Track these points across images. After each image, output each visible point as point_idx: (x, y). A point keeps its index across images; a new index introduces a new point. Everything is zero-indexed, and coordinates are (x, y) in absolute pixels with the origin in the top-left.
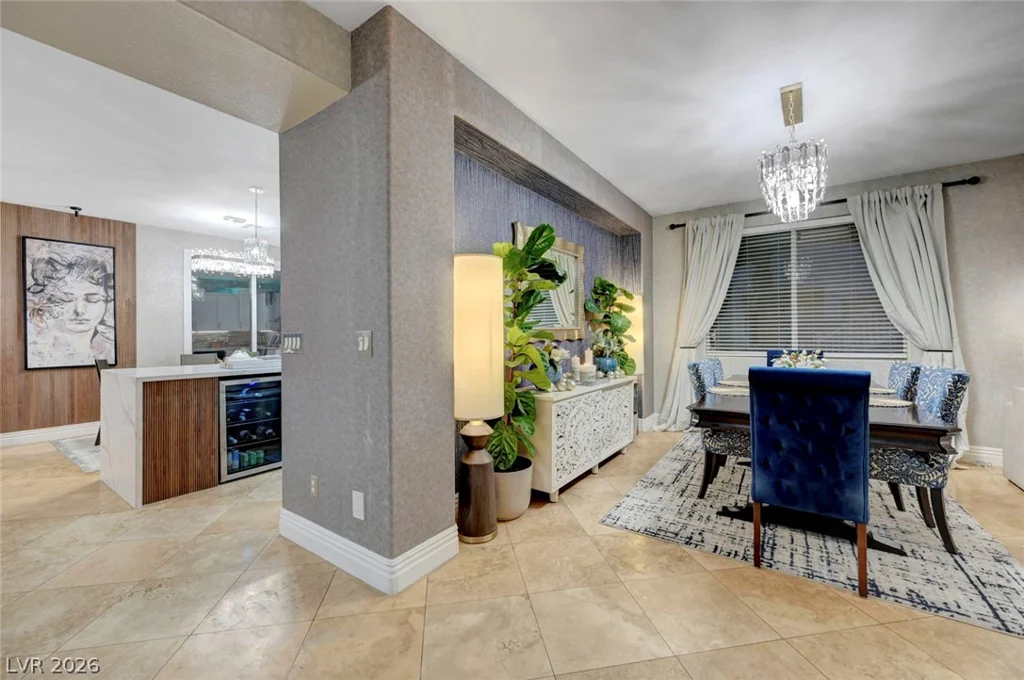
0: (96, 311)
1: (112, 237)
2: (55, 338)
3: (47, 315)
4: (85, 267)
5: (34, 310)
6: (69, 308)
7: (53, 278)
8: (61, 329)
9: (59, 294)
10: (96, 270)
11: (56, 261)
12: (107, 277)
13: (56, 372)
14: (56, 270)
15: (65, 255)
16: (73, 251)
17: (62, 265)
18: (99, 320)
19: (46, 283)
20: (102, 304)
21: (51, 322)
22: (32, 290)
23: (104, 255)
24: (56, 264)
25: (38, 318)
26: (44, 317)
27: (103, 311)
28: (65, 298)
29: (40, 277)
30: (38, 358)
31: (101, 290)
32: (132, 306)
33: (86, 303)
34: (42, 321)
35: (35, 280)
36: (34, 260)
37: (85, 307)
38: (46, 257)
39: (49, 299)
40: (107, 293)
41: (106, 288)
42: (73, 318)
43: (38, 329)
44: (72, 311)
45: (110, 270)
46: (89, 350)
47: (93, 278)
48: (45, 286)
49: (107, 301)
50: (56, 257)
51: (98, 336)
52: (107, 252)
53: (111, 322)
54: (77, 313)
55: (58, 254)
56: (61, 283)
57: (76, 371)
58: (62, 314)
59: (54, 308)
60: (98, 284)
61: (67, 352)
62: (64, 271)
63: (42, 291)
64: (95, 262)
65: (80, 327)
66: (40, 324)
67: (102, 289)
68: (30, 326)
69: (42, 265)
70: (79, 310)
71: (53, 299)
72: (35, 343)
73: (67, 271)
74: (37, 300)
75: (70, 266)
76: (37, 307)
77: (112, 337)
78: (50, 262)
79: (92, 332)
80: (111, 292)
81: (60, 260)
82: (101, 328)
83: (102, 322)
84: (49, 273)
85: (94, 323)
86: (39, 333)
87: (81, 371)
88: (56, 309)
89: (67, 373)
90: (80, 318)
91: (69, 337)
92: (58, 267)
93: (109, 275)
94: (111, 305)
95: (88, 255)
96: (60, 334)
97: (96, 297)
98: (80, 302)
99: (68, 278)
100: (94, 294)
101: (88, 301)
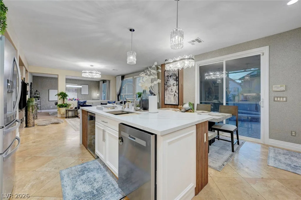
0: (175, 88)
2: (168, 96)
3: (167, 90)
4: (173, 76)
7: (168, 80)
9: (169, 85)
12: (177, 78)
20: (176, 86)
22: (165, 84)
29: (166, 81)
30: (166, 102)
31: (175, 82)
32: (182, 86)
37: (173, 87)
38: (167, 75)
39: (167, 86)
40: (176, 82)
41: (177, 81)
44: (171, 89)
45: (177, 76)
46: (173, 100)
47: (174, 79)
49: (177, 85)
50: (169, 75)
53: (177, 92)
54: (172, 90)
56: (169, 82)
58: (169, 90)
59: (168, 88)
61: (170, 101)
63: (167, 84)
64: (175, 74)
65: (172, 93)
68: (165, 93)
69: (167, 78)
72: (166, 98)
75: (171, 76)
76: (166, 88)
77: (178, 97)
79: (174, 95)
80: (177, 82)
82: (176, 93)
83: (176, 92)
85: (174, 92)
86: (166, 95)
91: (171, 96)
92: (169, 77)
94: (177, 86)
95: (173, 72)
96: (169, 95)
97: (175, 84)
98: (172, 86)
99: (170, 80)
100: (174, 83)
101: (173, 86)
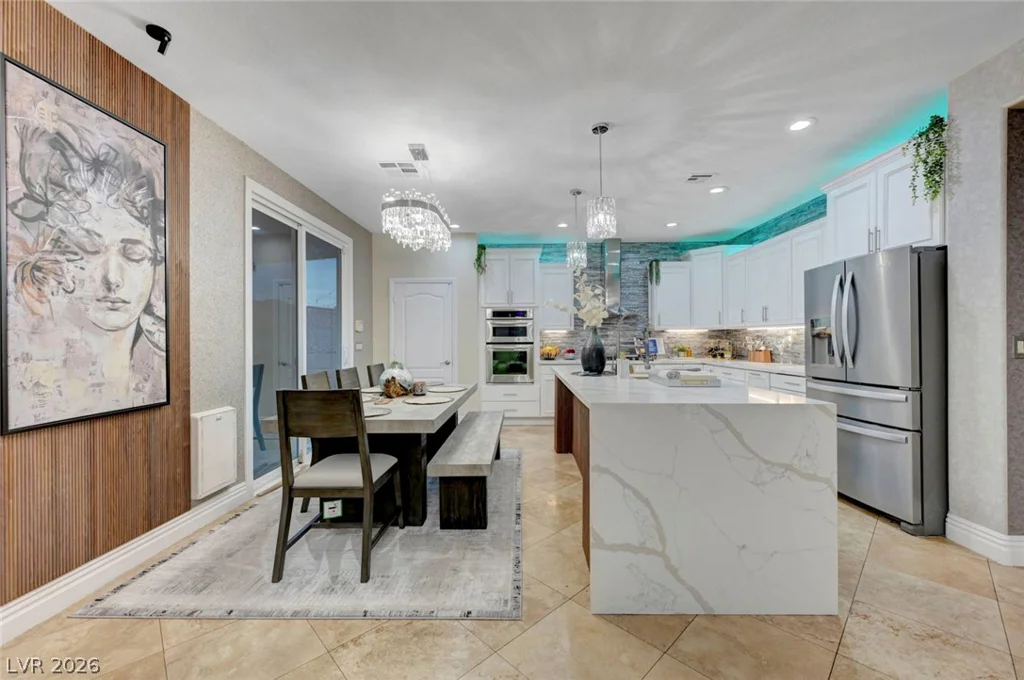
0: (139, 281)
1: (157, 118)
2: (69, 344)
3: (53, 283)
4: (121, 174)
5: (24, 265)
6: (93, 267)
7: (64, 187)
8: (80, 320)
10: (139, 187)
11: (72, 147)
12: (154, 203)
13: (63, 434)
14: (71, 168)
15: (87, 136)
16: (101, 129)
17: (81, 157)
18: (143, 305)
19: (50, 196)
20: (146, 264)
21: (60, 301)
22: (19, 211)
23: (149, 155)
24: (70, 153)
25: (33, 290)
26: (46, 290)
27: (151, 282)
28: (85, 241)
30: (34, 400)
31: (142, 233)
32: (183, 272)
33: (121, 260)
34: (41, 297)
35: (27, 182)
36: (25, 127)
37: (121, 269)
38: (51, 127)
39: (57, 241)
40: (154, 242)
41: (153, 230)
42: (101, 293)
43: (34, 320)
44: (98, 277)
45: (159, 192)
46: (127, 374)
47: (133, 204)
48: (48, 204)
49: (155, 262)
50: (70, 134)
51: (143, 338)
52: (154, 149)
54: (107, 284)
55: (75, 129)
56: (78, 204)
57: (98, 425)
58: (82, 282)
59: (66, 265)
60: (141, 219)
61: (91, 380)
62: (85, 175)
63: (41, 217)
64: (137, 167)
65: (115, 319)
66: (37, 306)
67: (148, 232)
68: (16, 310)
69: (41, 148)
70: (113, 278)
71: (65, 241)
72: (27, 358)
73: (90, 176)
74: (30, 241)
75: (97, 165)
76: (32, 259)
77: (161, 339)
78: (59, 142)
79: (132, 329)
80: (160, 242)
81: (77, 146)
82: (147, 322)
83: (148, 309)
84: (56, 173)
85: (136, 309)
86: (35, 331)
87: (109, 424)
88: (70, 270)
89: (81, 431)
90: (112, 296)
91: (96, 344)
92: (75, 161)
93: (159, 201)
94: (161, 270)
95: (127, 148)
96: (77, 335)
97: (139, 249)
98: (115, 259)
99: (93, 195)
100: (136, 242)
101: (125, 254)
